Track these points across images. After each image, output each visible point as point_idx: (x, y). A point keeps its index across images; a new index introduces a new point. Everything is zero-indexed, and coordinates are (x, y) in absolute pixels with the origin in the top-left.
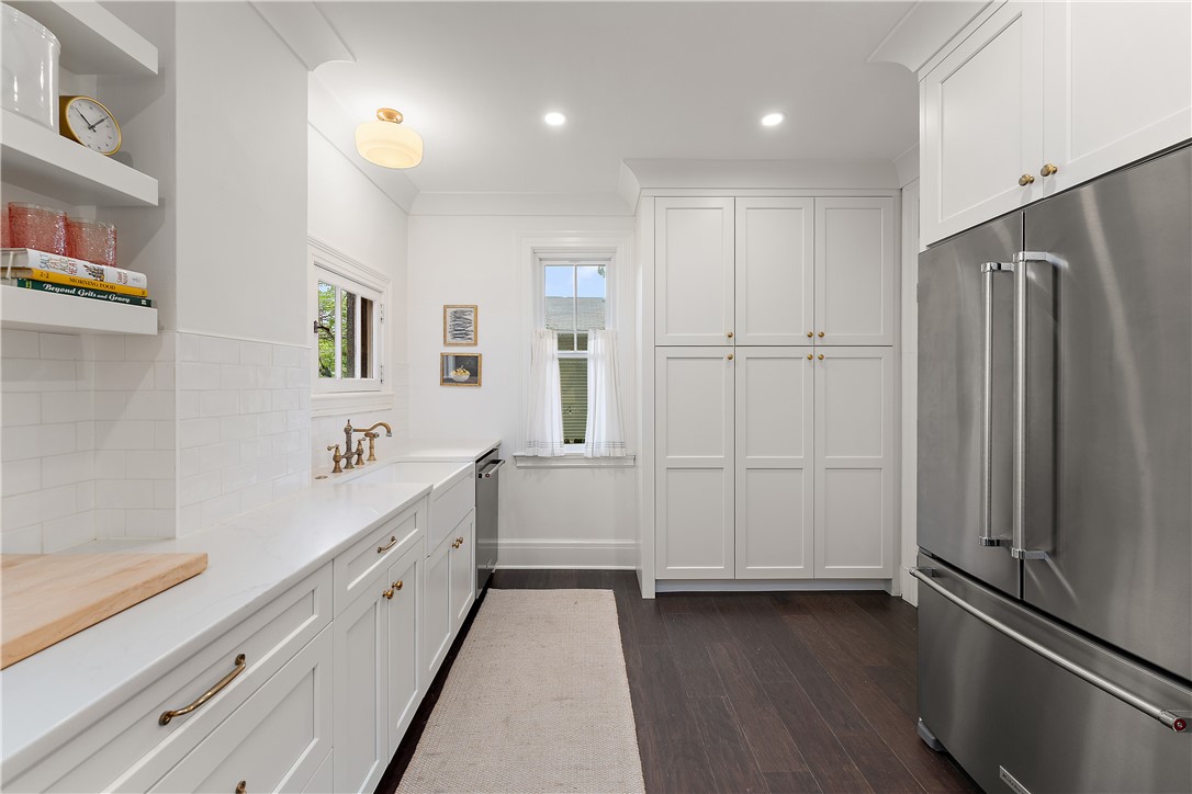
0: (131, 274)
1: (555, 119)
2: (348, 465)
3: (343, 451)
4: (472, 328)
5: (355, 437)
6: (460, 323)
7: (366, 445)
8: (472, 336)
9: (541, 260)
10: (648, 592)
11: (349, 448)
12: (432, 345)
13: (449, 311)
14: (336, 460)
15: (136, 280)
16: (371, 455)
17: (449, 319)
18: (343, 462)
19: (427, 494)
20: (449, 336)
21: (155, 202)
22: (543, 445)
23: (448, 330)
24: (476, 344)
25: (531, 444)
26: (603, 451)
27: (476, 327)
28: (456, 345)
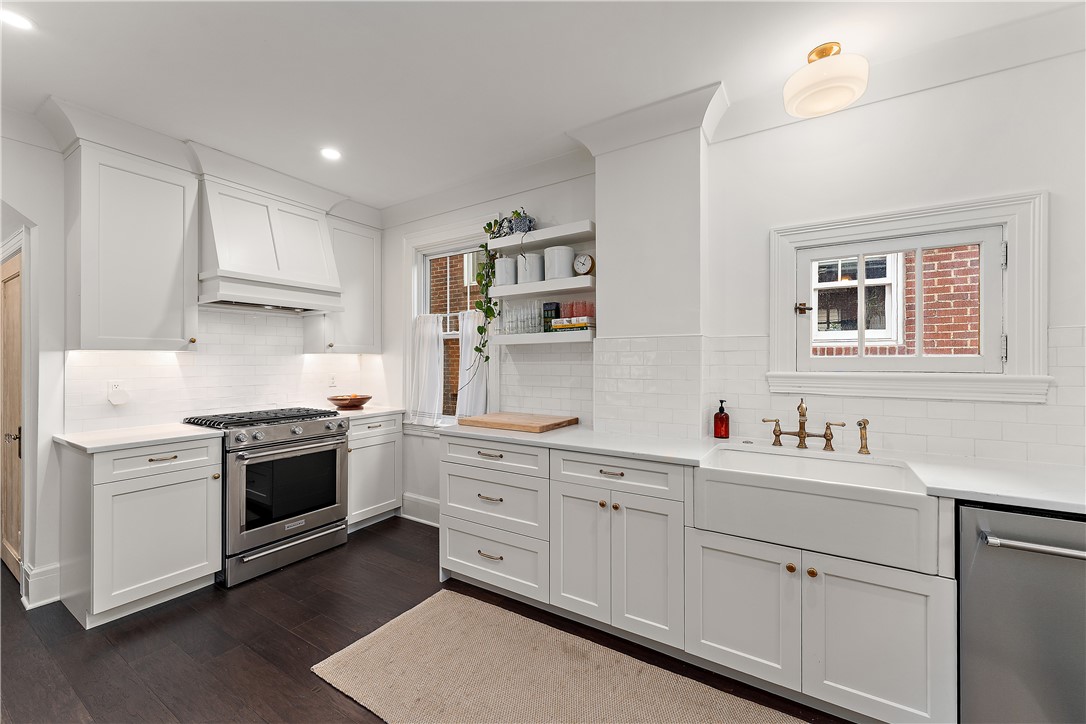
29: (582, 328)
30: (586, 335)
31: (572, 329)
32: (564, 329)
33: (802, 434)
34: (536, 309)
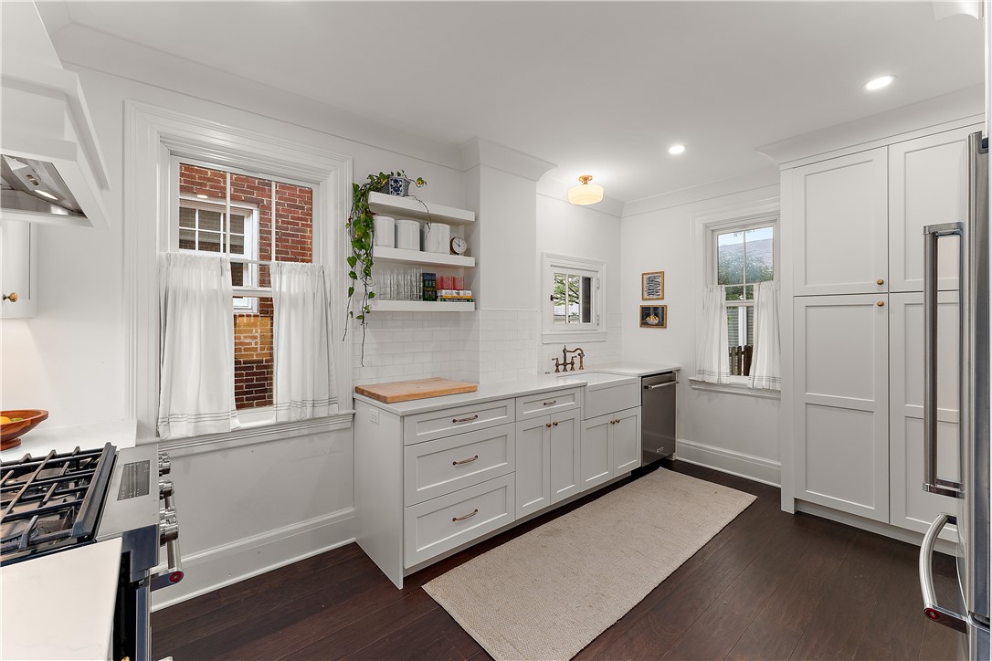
0: (467, 292)
1: (677, 149)
2: (565, 370)
3: (561, 361)
4: (660, 288)
5: (569, 356)
6: (653, 283)
7: (577, 361)
8: (660, 293)
9: (713, 231)
10: (788, 506)
11: (565, 361)
12: (635, 301)
13: (645, 277)
14: (557, 365)
15: (468, 293)
16: (581, 366)
17: (645, 282)
18: (561, 368)
19: (585, 386)
20: (645, 294)
21: (474, 265)
22: (711, 373)
23: (645, 289)
24: (663, 299)
25: (701, 372)
26: (764, 384)
27: (663, 287)
28: (650, 299)
29: (468, 300)
30: (470, 306)
31: (459, 300)
32: (452, 299)
33: (565, 364)
34: (414, 277)
